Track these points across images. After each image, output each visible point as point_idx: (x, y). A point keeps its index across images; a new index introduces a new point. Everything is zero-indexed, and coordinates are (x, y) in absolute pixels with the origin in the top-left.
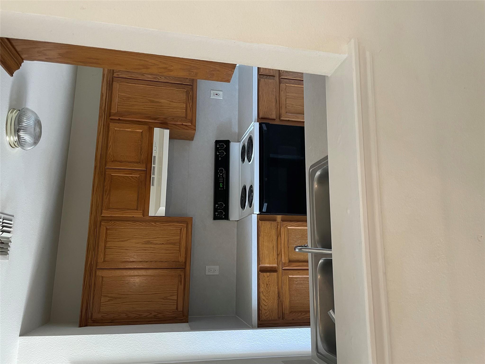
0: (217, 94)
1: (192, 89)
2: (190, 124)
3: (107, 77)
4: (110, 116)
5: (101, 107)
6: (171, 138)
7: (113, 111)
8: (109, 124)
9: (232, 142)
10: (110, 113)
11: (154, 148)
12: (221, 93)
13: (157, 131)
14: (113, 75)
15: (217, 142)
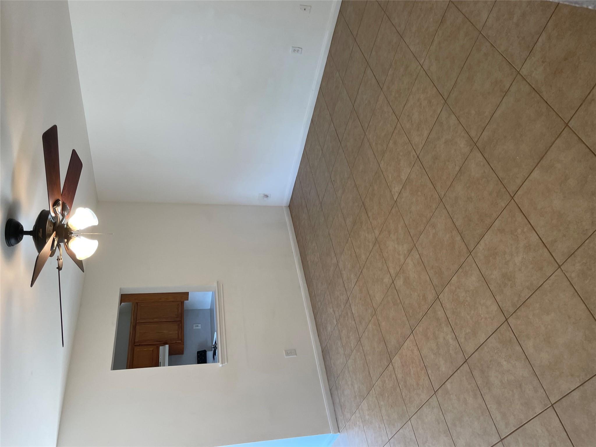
0: (197, 326)
1: (181, 323)
2: (181, 342)
3: (133, 323)
4: (135, 343)
5: (130, 339)
6: (170, 354)
7: (136, 341)
8: (134, 348)
9: (208, 351)
10: (135, 342)
11: (160, 357)
12: (200, 325)
13: (161, 348)
14: (136, 321)
15: (198, 352)
